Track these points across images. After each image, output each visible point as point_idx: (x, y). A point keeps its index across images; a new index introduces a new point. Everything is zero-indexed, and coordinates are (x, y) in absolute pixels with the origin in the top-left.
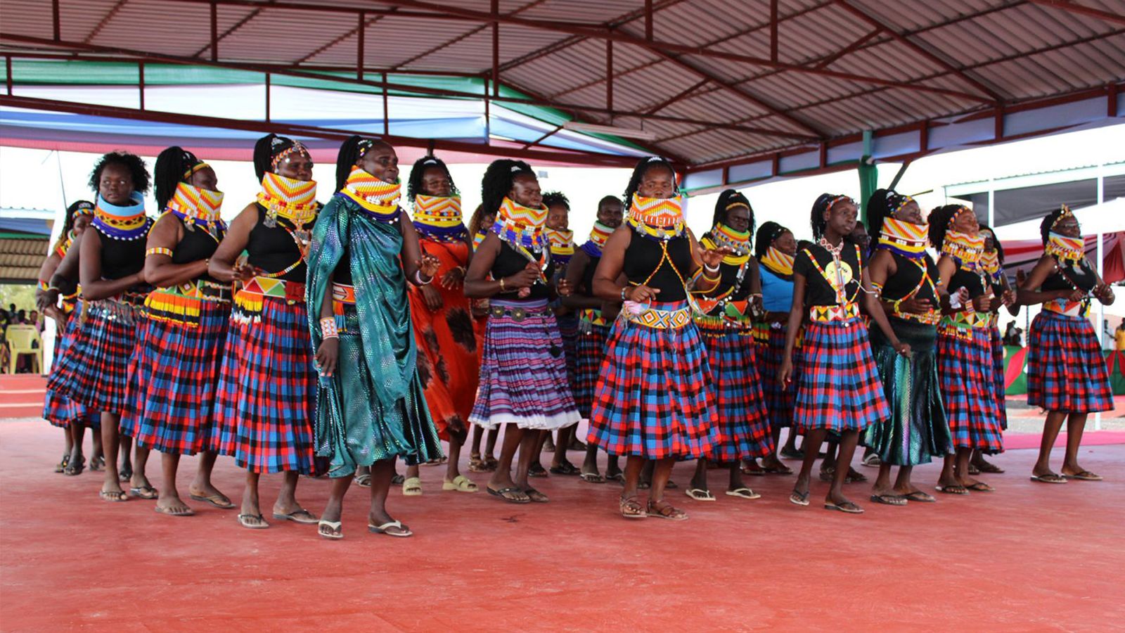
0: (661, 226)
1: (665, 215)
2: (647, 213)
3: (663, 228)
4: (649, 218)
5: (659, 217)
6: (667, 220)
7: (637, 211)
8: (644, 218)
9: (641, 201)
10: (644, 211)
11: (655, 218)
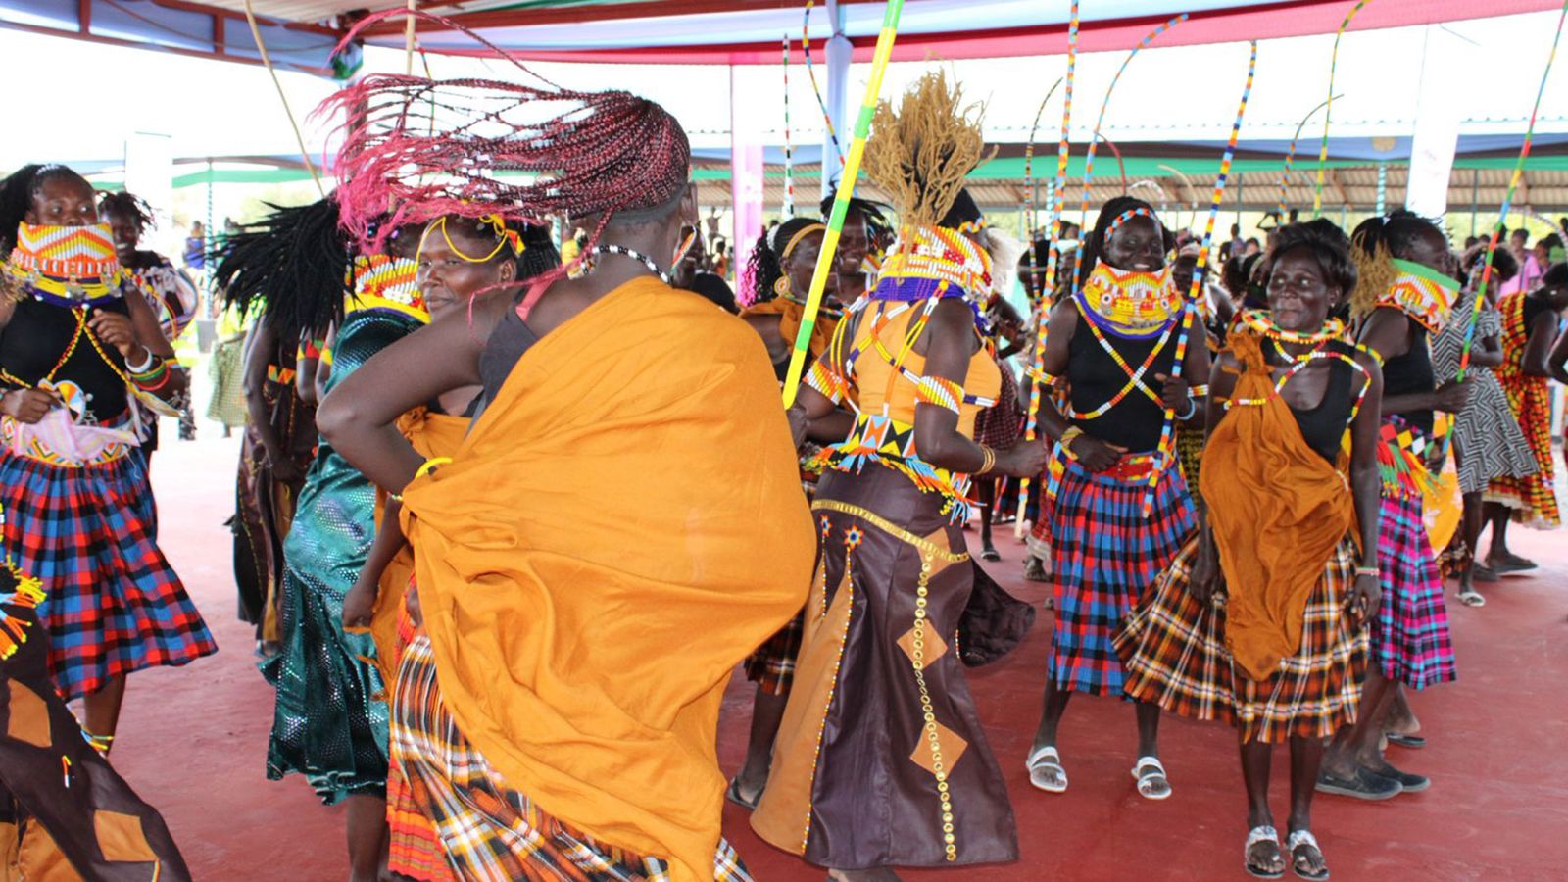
0: (73, 277)
1: (81, 257)
2: (45, 254)
3: (78, 281)
4: (50, 263)
5: (69, 260)
6: (86, 268)
7: (27, 252)
8: (39, 263)
9: (33, 232)
10: (41, 251)
11: (61, 264)
